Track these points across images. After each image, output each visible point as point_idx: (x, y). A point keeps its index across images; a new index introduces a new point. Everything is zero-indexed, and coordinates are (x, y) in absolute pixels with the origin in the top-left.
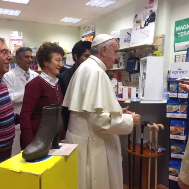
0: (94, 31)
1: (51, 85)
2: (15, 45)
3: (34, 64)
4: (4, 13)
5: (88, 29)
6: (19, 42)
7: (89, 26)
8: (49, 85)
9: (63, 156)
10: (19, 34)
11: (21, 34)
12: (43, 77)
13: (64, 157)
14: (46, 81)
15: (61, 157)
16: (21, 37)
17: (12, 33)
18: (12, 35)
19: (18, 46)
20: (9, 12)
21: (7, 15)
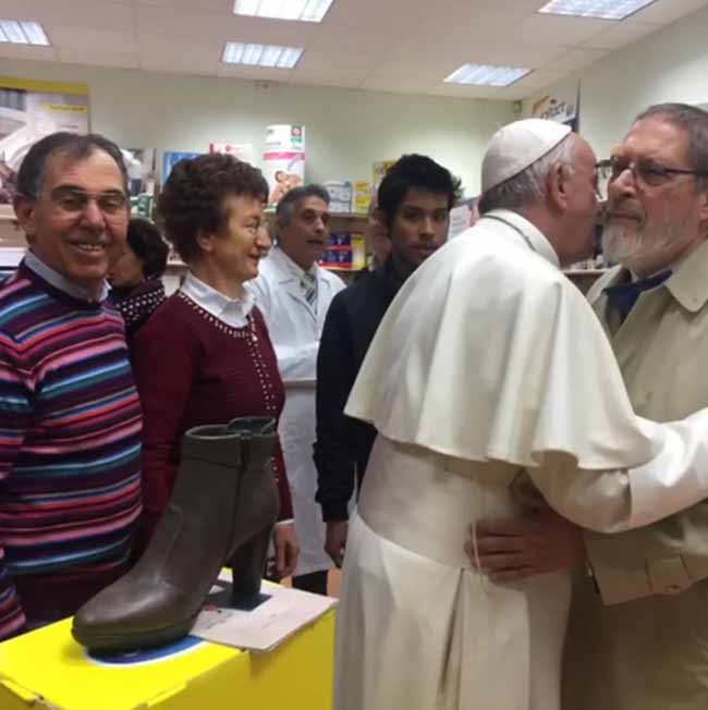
0: (573, 116)
1: (230, 328)
2: (278, 173)
3: (340, 241)
4: (246, 61)
5: (551, 110)
6: (290, 166)
7: (555, 98)
8: (221, 327)
9: (243, 649)
10: (293, 134)
11: (300, 134)
12: (196, 296)
13: (247, 652)
14: (210, 315)
15: (237, 652)
16: (301, 145)
17: (271, 131)
18: (270, 139)
19: (288, 177)
20: (263, 54)
21: (258, 67)
